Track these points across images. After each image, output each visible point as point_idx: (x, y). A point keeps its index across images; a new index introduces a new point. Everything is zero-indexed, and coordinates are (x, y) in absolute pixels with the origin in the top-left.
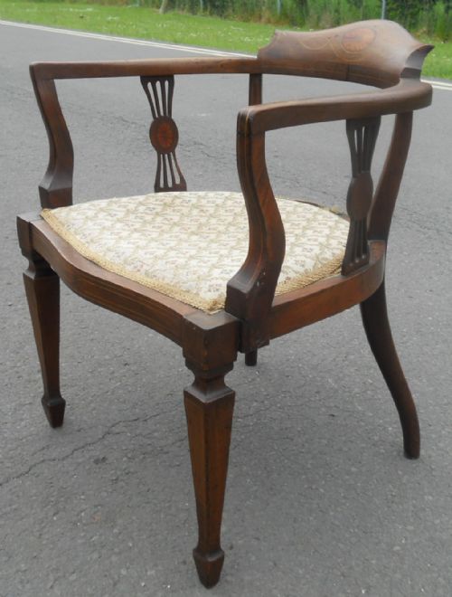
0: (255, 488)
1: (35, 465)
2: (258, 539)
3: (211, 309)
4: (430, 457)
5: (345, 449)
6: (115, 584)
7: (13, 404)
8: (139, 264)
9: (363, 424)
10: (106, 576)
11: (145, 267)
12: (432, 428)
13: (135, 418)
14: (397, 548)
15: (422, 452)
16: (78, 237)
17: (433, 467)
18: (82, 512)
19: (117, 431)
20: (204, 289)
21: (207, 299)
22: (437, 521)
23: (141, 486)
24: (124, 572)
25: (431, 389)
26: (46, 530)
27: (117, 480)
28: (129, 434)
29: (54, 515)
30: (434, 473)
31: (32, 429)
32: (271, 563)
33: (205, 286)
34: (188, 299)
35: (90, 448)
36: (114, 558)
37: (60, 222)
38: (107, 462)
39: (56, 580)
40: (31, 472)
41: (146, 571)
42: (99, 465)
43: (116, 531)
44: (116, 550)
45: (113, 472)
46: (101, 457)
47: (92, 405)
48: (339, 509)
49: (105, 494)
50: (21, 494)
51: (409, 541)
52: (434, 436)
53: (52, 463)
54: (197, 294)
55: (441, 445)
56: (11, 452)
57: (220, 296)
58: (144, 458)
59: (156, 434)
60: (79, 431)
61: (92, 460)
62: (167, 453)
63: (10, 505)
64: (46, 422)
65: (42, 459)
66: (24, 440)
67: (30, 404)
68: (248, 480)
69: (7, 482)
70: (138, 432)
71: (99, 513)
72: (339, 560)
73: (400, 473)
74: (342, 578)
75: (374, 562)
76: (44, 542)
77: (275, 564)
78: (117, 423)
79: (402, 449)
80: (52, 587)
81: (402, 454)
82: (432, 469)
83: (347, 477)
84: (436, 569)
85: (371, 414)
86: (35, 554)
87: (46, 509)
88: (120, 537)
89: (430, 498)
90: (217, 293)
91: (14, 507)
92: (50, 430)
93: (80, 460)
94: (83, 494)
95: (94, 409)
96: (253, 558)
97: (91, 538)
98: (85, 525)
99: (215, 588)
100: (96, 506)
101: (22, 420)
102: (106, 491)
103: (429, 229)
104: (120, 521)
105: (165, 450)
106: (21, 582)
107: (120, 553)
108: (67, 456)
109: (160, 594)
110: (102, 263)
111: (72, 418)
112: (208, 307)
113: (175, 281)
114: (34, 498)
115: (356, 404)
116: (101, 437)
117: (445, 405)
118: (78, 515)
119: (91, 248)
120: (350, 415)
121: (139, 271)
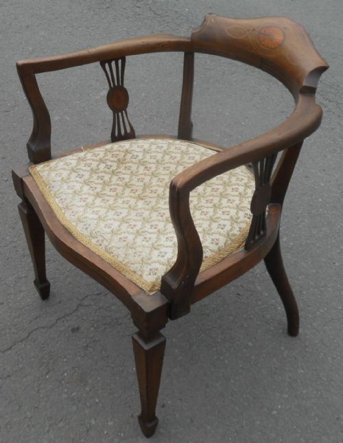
0: (180, 358)
1: (32, 332)
2: (180, 400)
3: (151, 291)
4: (306, 334)
5: (246, 326)
6: (88, 431)
7: (14, 277)
8: (101, 238)
9: (260, 303)
10: (82, 424)
11: (105, 243)
12: (310, 308)
13: (98, 292)
14: (274, 412)
15: (300, 330)
16: (57, 200)
17: (307, 344)
18: (64, 372)
19: (86, 303)
20: (146, 273)
21: (149, 281)
22: (305, 391)
23: (103, 352)
24: (93, 422)
25: (314, 271)
26: (42, 386)
27: (87, 346)
28: (94, 307)
29: (47, 374)
30: (307, 350)
31: (28, 300)
32: (189, 421)
33: (147, 269)
34: (134, 279)
35: (68, 318)
36: (87, 411)
37: (44, 182)
38: (80, 331)
39: (51, 426)
40: (30, 337)
41: (107, 422)
42: (75, 333)
43: (87, 389)
44: (88, 404)
45: (84, 340)
46: (76, 326)
47: (69, 280)
48: (237, 378)
49: (79, 358)
50: (24, 356)
51: (283, 407)
52: (310, 316)
53: (43, 330)
54: (141, 276)
55: (314, 324)
56: (16, 320)
57: (157, 279)
58: (105, 328)
59: (113, 308)
60: (60, 302)
61: (70, 329)
62: (120, 324)
63: (18, 365)
64: (37, 295)
65: (36, 327)
66: (23, 310)
67: (26, 277)
68: (177, 351)
69: (15, 345)
70: (101, 305)
71: (76, 374)
72: (234, 420)
73: (283, 348)
74: (236, 434)
75: (258, 423)
76: (41, 396)
77: (192, 421)
78: (86, 297)
79: (286, 327)
80: (48, 431)
81: (286, 331)
82: (306, 346)
83: (245, 350)
84: (299, 431)
85: (267, 295)
86: (36, 405)
87: (41, 369)
88: (90, 394)
89: (302, 371)
90: (155, 276)
91: (20, 366)
92: (40, 300)
93: (62, 329)
94: (65, 357)
95: (70, 283)
96: (178, 415)
97: (72, 393)
98: (67, 383)
99: (152, 438)
100: (73, 368)
101: (21, 291)
102: (80, 356)
103: (330, 101)
104: (90, 381)
105: (120, 321)
106: (29, 426)
107: (90, 407)
108: (53, 325)
109: (116, 440)
110: (74, 233)
111: (56, 291)
112: (148, 289)
113: (126, 261)
114: (33, 359)
115: (257, 284)
116: (75, 308)
117: (322, 287)
118: (62, 374)
119: (66, 215)
120: (252, 295)
121: (100, 245)
